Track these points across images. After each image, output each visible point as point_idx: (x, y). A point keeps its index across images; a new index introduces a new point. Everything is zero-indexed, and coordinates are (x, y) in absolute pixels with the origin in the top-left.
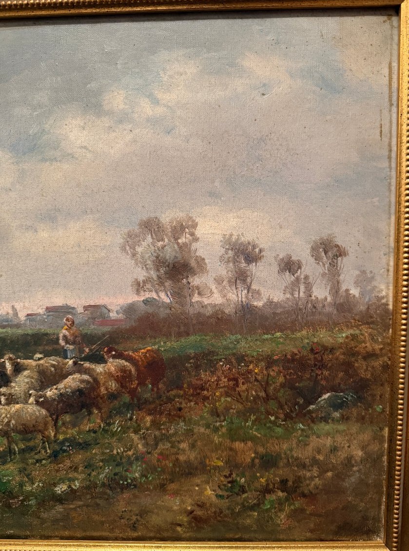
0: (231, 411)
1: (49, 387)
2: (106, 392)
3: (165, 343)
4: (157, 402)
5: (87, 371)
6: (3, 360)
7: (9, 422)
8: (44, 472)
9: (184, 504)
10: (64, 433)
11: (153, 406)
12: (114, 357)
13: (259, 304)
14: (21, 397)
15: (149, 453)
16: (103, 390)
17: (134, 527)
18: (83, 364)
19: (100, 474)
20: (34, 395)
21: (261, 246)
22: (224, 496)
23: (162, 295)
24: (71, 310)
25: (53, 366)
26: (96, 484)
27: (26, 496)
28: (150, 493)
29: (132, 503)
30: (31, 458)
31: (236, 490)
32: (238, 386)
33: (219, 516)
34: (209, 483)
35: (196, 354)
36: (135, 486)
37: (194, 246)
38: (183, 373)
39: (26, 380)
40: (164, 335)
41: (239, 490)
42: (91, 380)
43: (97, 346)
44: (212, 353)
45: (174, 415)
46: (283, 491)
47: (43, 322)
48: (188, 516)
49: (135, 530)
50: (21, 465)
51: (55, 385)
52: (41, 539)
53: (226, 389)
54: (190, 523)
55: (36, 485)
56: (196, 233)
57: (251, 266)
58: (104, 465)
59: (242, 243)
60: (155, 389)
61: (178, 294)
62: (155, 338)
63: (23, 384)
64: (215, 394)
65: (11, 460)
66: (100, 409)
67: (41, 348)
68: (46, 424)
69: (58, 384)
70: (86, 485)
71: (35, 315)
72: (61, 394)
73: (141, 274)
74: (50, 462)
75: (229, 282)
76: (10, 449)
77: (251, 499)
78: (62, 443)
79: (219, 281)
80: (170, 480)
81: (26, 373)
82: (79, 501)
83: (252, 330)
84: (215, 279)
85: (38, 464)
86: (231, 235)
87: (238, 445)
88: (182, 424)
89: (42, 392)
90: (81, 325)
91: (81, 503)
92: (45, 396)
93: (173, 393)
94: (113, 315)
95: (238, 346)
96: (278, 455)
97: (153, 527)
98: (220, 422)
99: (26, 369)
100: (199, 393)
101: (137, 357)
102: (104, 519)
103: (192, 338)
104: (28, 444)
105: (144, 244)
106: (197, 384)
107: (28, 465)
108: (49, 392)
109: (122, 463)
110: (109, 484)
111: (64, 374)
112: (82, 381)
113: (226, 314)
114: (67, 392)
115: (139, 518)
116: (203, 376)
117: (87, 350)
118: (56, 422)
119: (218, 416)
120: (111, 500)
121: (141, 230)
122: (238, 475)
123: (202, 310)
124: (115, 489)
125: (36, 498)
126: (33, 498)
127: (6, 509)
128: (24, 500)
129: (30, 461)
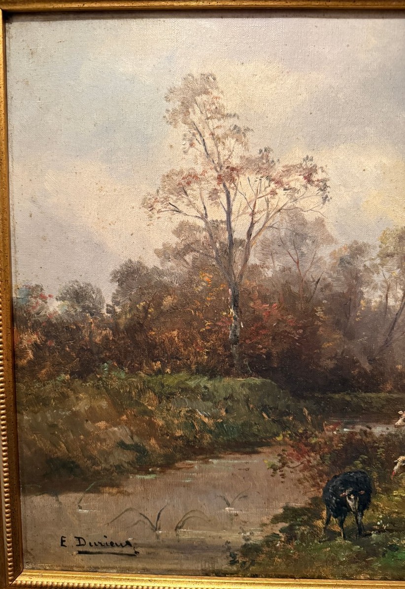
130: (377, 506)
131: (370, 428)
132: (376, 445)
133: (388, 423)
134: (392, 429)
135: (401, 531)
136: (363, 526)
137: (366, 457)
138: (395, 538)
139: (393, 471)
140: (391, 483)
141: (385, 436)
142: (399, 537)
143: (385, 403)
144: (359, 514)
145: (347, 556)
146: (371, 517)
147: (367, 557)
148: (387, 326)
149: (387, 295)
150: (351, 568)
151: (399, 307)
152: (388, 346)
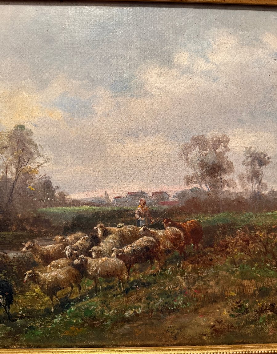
0: (244, 261)
1: (126, 245)
2: (164, 249)
3: (203, 217)
4: (197, 255)
5: (152, 235)
6: (96, 228)
7: (97, 269)
8: (118, 303)
9: (209, 321)
10: (134, 276)
11: (194, 258)
12: (170, 226)
13: (265, 192)
14: (106, 252)
15: (189, 289)
16: (162, 247)
17: (175, 337)
18: (149, 230)
19: (156, 303)
20: (116, 251)
21: (269, 155)
22: (234, 315)
23: (204, 186)
24: (144, 195)
25: (130, 231)
26: (153, 310)
27: (105, 319)
28: (187, 315)
29: (176, 321)
30: (110, 293)
31: (243, 311)
32: (249, 245)
33: (230, 328)
34: (226, 307)
35: (223, 225)
36: (178, 310)
37: (226, 154)
38: (214, 237)
39: (111, 241)
40: (203, 212)
41: (245, 311)
42: (154, 240)
43: (159, 218)
44: (234, 224)
45: (207, 264)
46: (271, 311)
47: (125, 202)
48: (211, 329)
49: (176, 339)
50: (103, 299)
51: (130, 244)
52: (113, 347)
53: (241, 247)
54: (211, 333)
55: (112, 311)
56: (228, 146)
57: (262, 168)
58: (159, 297)
59: (257, 153)
60: (196, 247)
61: (214, 186)
62: (197, 214)
63: (108, 244)
64: (234, 250)
65: (96, 295)
66: (159, 260)
67: (123, 219)
68: (122, 270)
69: (132, 243)
70: (146, 311)
71: (120, 197)
72: (134, 250)
73: (190, 172)
74: (123, 296)
75: (248, 178)
76: (96, 288)
77: (251, 316)
78: (132, 283)
79: (241, 177)
80: (201, 306)
81: (111, 236)
82: (141, 321)
83: (260, 210)
84: (239, 176)
85: (114, 298)
86: (251, 148)
87: (246, 282)
88: (212, 269)
89: (121, 249)
90: (150, 204)
91: (141, 323)
92: (123, 252)
93: (207, 249)
94: (171, 198)
95: (251, 220)
96: (270, 288)
97: (188, 337)
98: (236, 268)
99: (111, 234)
100: (224, 249)
101: (185, 226)
102: (156, 333)
103: (221, 214)
104: (109, 284)
105: (194, 152)
106: (223, 244)
107: (107, 298)
108: (125, 249)
109: (171, 296)
110: (161, 310)
111: (137, 237)
112: (148, 241)
113: (245, 199)
114: (138, 248)
115: (179, 331)
116: (227, 239)
117: (153, 221)
118: (129, 269)
119: (235, 264)
120: (162, 320)
121: (192, 143)
122: (244, 301)
123: (229, 196)
124: (165, 312)
125: (112, 320)
126: (110, 320)
127: (91, 328)
128: (103, 322)
129: (109, 295)
130: (18, 302)
131: (7, 254)
132: (11, 264)
133: (18, 250)
134: (20, 254)
135: (34, 317)
136: (11, 315)
137: (6, 271)
138: (31, 322)
139: (24, 280)
140: (24, 287)
141: (16, 258)
142: (34, 321)
143: (13, 238)
144: (7, 307)
145: (4, 334)
146: (14, 309)
147: (16, 334)
148: (8, 191)
149: (6, 172)
150: (7, 341)
151: (14, 178)
152: (11, 203)
